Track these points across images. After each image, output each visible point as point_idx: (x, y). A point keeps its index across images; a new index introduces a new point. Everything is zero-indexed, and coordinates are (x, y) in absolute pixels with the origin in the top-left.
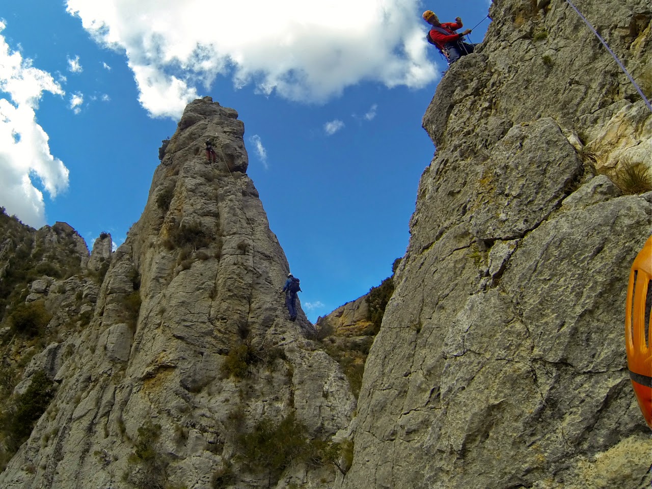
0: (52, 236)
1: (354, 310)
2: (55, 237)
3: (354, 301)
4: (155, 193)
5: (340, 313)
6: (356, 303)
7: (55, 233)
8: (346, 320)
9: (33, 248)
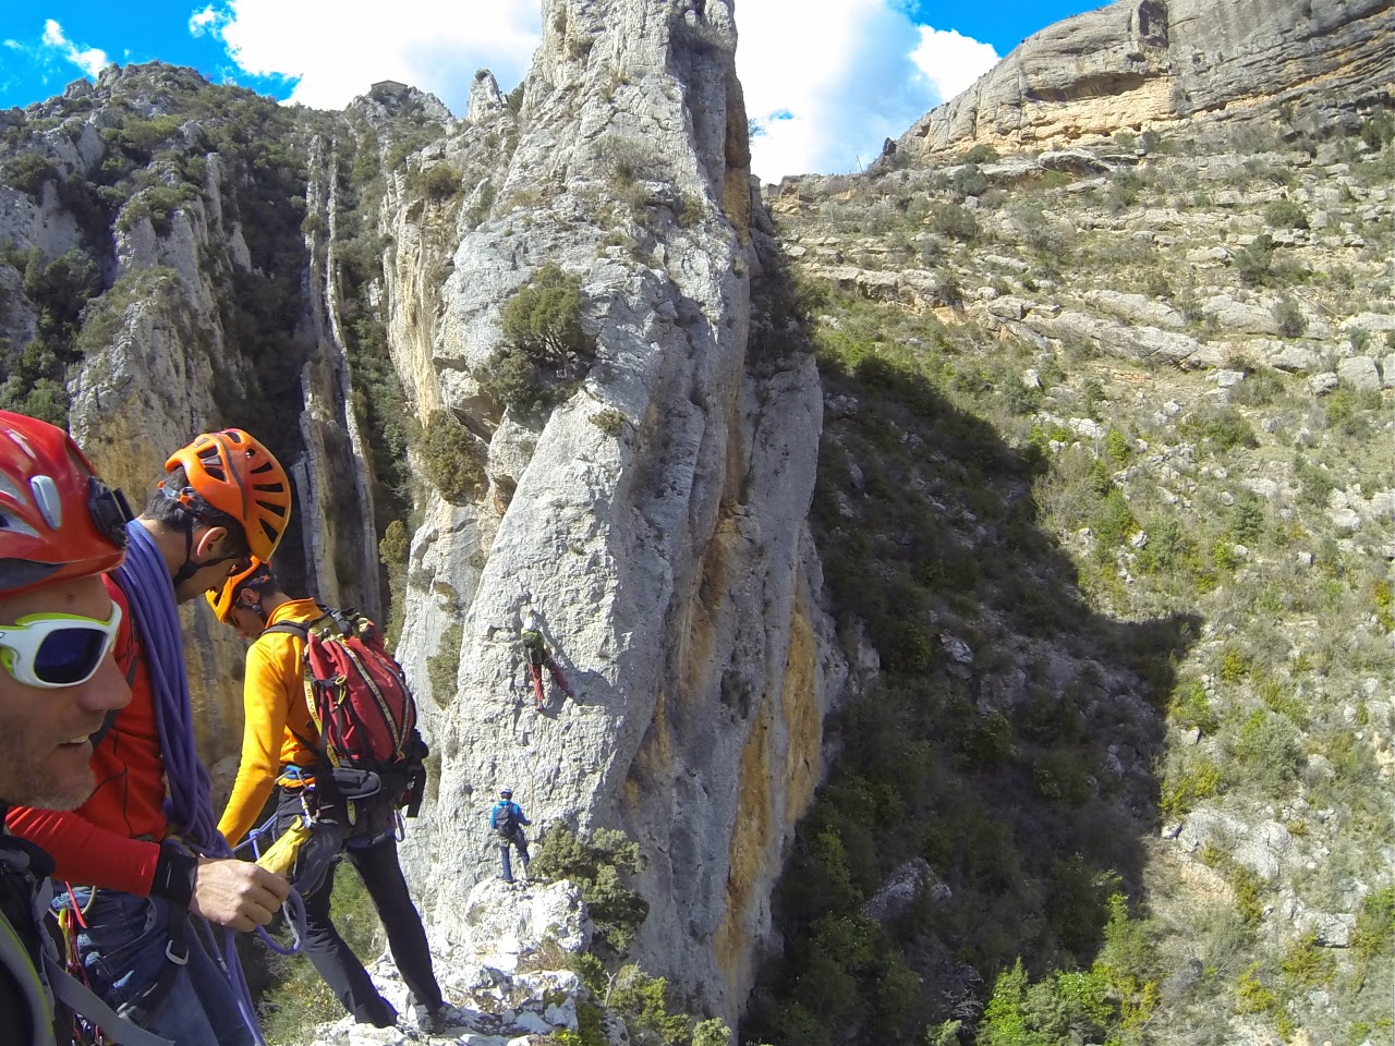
0: (375, 109)
1: (948, 120)
2: (381, 109)
3: (948, 104)
5: (923, 128)
6: (952, 108)
7: (377, 103)
8: (936, 140)
9: (353, 137)
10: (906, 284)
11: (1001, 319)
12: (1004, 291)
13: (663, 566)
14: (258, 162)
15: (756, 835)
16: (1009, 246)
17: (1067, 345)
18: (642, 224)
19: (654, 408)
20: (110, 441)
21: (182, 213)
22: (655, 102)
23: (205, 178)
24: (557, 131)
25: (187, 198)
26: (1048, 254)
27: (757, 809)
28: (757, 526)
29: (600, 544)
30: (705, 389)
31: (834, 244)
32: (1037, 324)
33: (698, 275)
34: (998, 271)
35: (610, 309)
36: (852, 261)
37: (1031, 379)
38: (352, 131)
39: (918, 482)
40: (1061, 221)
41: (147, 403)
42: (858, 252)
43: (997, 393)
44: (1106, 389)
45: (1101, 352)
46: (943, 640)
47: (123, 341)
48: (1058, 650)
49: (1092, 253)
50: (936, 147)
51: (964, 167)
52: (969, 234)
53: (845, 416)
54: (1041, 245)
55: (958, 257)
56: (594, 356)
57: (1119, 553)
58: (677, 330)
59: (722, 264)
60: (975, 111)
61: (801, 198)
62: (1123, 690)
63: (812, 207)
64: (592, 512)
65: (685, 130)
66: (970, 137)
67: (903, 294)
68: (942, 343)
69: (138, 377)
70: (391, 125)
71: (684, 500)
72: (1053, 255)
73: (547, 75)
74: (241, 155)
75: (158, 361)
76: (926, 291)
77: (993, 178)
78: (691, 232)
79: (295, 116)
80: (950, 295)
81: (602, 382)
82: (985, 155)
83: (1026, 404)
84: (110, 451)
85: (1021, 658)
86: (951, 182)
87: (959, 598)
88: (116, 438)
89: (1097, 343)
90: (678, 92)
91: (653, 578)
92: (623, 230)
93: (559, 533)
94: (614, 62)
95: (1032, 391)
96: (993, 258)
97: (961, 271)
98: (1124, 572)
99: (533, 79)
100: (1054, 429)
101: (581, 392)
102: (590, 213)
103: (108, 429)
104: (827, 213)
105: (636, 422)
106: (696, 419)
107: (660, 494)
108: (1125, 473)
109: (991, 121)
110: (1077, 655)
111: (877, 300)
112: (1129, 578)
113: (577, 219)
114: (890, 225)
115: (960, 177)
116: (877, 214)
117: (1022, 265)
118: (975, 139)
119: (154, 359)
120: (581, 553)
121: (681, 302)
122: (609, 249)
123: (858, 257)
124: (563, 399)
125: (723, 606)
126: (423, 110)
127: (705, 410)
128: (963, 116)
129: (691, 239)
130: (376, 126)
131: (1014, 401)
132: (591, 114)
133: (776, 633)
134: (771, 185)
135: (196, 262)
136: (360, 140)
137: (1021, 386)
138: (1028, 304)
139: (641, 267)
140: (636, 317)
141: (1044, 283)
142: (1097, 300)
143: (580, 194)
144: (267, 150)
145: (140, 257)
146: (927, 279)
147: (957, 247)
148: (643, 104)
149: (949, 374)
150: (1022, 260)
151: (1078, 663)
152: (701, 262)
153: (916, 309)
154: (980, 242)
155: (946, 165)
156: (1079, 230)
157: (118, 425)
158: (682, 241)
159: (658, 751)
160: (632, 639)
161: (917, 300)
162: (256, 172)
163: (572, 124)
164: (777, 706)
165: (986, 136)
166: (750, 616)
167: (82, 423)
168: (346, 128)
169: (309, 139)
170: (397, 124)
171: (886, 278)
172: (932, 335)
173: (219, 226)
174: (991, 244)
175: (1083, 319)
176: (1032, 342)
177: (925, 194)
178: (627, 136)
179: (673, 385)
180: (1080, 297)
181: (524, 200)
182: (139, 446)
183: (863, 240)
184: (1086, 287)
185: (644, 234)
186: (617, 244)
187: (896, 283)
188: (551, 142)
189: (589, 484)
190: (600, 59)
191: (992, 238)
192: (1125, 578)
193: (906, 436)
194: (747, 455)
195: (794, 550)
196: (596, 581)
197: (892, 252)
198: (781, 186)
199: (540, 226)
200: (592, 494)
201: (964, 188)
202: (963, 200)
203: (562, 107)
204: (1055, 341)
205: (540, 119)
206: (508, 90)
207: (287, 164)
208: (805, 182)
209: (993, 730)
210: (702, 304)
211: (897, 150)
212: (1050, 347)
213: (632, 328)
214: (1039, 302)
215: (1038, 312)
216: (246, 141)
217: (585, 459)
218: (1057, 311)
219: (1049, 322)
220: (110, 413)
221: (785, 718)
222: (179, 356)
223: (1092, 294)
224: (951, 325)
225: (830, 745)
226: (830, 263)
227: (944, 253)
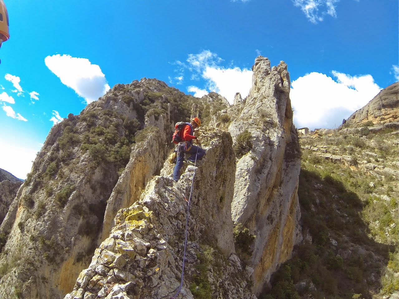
0: (209, 99)
1: (360, 114)
2: (211, 99)
3: (361, 109)
4: (253, 82)
5: (354, 116)
7: (210, 98)
8: (357, 120)
9: (203, 105)
10: (343, 159)
11: (368, 170)
12: (369, 162)
13: (259, 185)
14: (179, 108)
15: (271, 260)
16: (373, 149)
17: (386, 177)
18: (265, 126)
19: (262, 159)
20: (140, 161)
21: (162, 116)
22: (270, 102)
23: (167, 109)
24: (251, 107)
25: (163, 113)
26: (383, 152)
27: (272, 254)
28: (282, 191)
29: (247, 177)
30: (273, 157)
31: (325, 148)
32: (378, 171)
33: (274, 137)
34: (369, 156)
35: (256, 139)
36: (330, 152)
37: (372, 184)
38: (203, 104)
39: (334, 206)
40: (388, 142)
41: (150, 155)
42: (332, 150)
43: (362, 188)
44: (394, 189)
45: (395, 179)
46: (330, 240)
47: (147, 141)
48: (363, 248)
49: (396, 151)
50: (357, 122)
51: (363, 127)
52: (361, 146)
53: (319, 189)
54: (381, 149)
55: (358, 152)
56: (252, 148)
57: (387, 229)
58: (268, 146)
59: (279, 135)
60: (368, 111)
61: (319, 135)
62: (379, 261)
63: (321, 137)
64: (247, 171)
65: (276, 108)
66: (366, 119)
67: (342, 162)
68: (350, 175)
69: (149, 149)
70: (213, 104)
71: (265, 175)
72: (385, 152)
73: (252, 95)
74: (175, 105)
75: (153, 147)
76: (348, 161)
77: (371, 130)
78: (274, 129)
79: (189, 98)
80: (355, 162)
81: (252, 151)
82: (370, 124)
83: (369, 191)
84: (139, 163)
85: (351, 248)
86: (359, 132)
87: (338, 232)
88: (141, 161)
89: (394, 177)
90: (275, 101)
91: (256, 187)
92: (261, 127)
93: (241, 174)
94: (264, 94)
95: (371, 188)
96: (368, 153)
97: (359, 156)
98: (387, 233)
99: (249, 96)
100: (375, 198)
101: (249, 153)
102: (255, 123)
103: (140, 158)
104: (325, 139)
105: (258, 159)
106: (270, 162)
107: (261, 173)
108: (394, 210)
109: (372, 114)
110: (367, 250)
111: (335, 163)
112: (388, 235)
113: (252, 124)
114: (341, 143)
115: (362, 130)
116: (338, 140)
117: (375, 155)
118: (368, 119)
119: (153, 146)
120: (244, 178)
121: (270, 141)
122: (258, 130)
123: (331, 151)
124: (245, 154)
125: (271, 203)
126: (222, 101)
127: (272, 161)
128: (365, 113)
129: (274, 130)
130: (209, 103)
131: (366, 190)
132: (258, 104)
133: (283, 215)
134: (312, 131)
135: (163, 128)
136: (205, 106)
137: (368, 186)
138: (376, 165)
139: (263, 133)
140: (261, 141)
141: (381, 160)
142: (395, 164)
143: (254, 119)
144: (182, 105)
145: (151, 124)
146: (349, 158)
147: (358, 149)
148: (268, 103)
149: (349, 182)
150: (376, 153)
151: (367, 252)
152: (275, 134)
153: (345, 166)
154: (364, 148)
155: (359, 127)
156: (394, 145)
157: (142, 158)
158: (272, 130)
159: (252, 224)
160: (250, 194)
161: (346, 164)
162: (179, 110)
163: (254, 106)
164: (281, 232)
165: (371, 118)
166: (277, 206)
167: (134, 156)
168: (202, 103)
169: (192, 104)
170: (215, 104)
171: (338, 157)
172: (347, 172)
173: (169, 121)
174: (367, 149)
175: (391, 170)
176: (376, 176)
177: (352, 135)
178: (264, 109)
179: (266, 156)
180: (391, 164)
181: (243, 119)
182: (146, 164)
183: (333, 147)
184: (393, 161)
185: (265, 128)
186: (259, 129)
187: (341, 159)
188: (250, 109)
189: (247, 167)
190: (261, 93)
191: (368, 147)
192: (387, 235)
193: (334, 196)
194: (282, 177)
195: (290, 198)
196: (246, 183)
197: (340, 150)
198: (314, 131)
199: (245, 124)
200: (248, 168)
201: (363, 133)
202: (362, 137)
203: (253, 102)
204: (383, 176)
205: (248, 104)
206: (243, 98)
207: (186, 109)
208: (320, 130)
209: (338, 260)
210: (274, 142)
211: (347, 122)
212: (381, 178)
213: (260, 143)
214: (379, 165)
215: (378, 168)
216: (177, 102)
217: (247, 163)
218: (384, 168)
219: (381, 171)
220: (141, 155)
221: (282, 236)
222: (158, 147)
223: (394, 163)
224: (354, 171)
225: (294, 252)
226: (323, 152)
227: (354, 151)
